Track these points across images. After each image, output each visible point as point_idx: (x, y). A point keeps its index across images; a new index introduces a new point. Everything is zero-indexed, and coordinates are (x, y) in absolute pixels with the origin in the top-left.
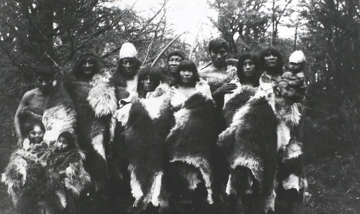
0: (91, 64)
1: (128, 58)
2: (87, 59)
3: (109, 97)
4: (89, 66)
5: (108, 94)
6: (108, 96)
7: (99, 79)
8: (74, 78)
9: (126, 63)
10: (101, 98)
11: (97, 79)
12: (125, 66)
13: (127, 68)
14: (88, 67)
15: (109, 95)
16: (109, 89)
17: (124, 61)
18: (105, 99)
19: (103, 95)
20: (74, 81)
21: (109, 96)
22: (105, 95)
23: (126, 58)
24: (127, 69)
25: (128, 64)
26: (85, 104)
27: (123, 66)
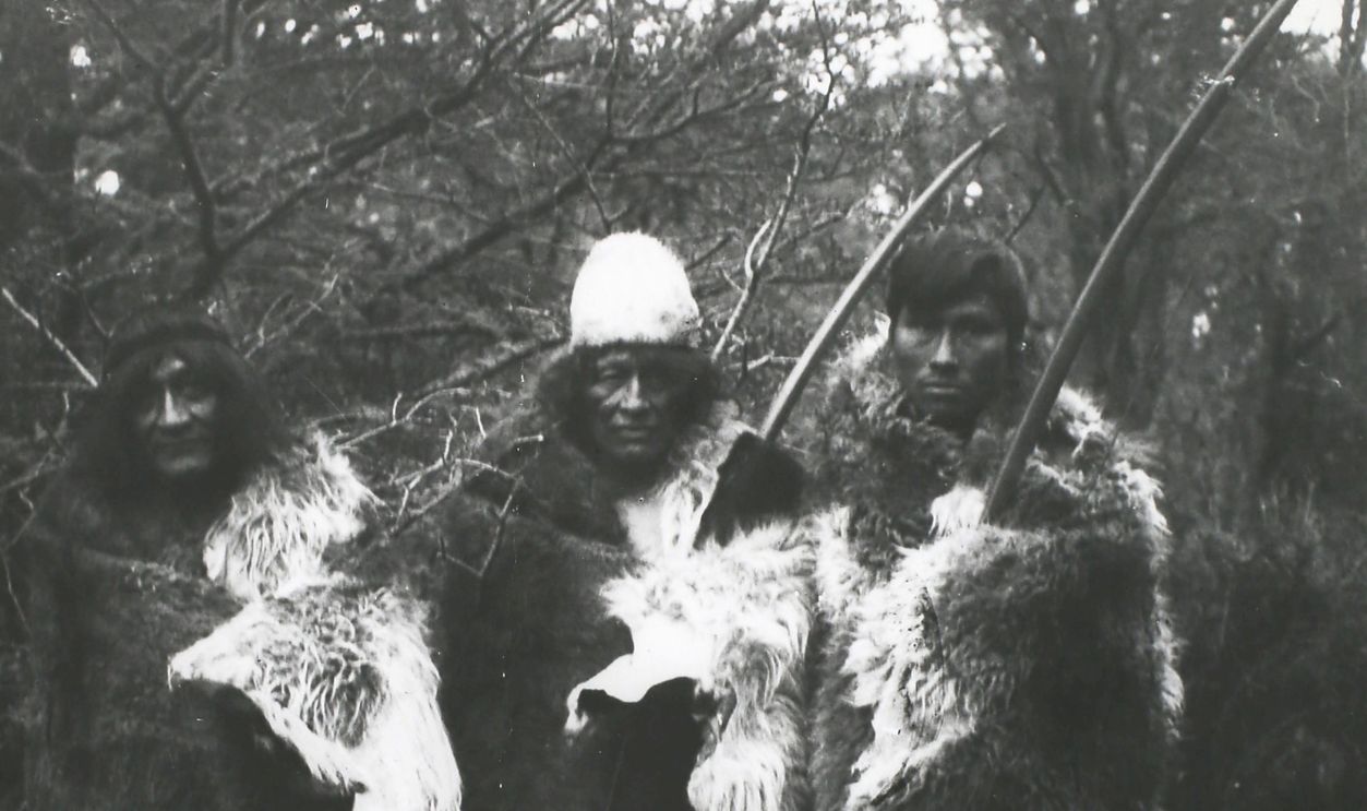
1: (637, 348)
2: (163, 371)
4: (185, 418)
9: (621, 377)
11: (257, 523)
12: (607, 403)
13: (627, 412)
14: (177, 430)
17: (602, 363)
23: (619, 345)
24: (621, 421)
25: (635, 385)
27: (599, 400)
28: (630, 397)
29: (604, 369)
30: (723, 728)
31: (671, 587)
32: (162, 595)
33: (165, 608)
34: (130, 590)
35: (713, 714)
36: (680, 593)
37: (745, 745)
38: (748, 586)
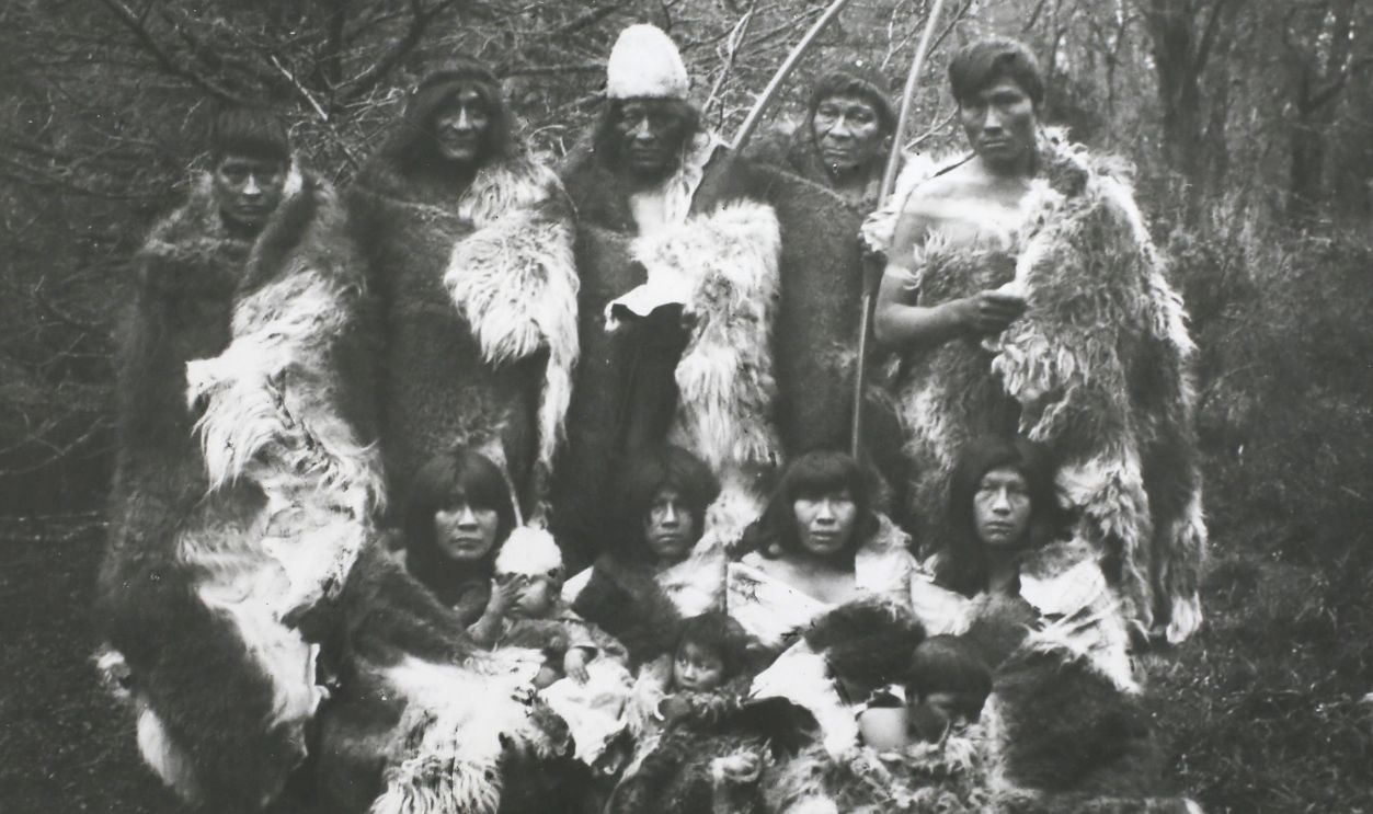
0: (477, 117)
1: (646, 100)
2: (462, 97)
3: (541, 272)
4: (470, 127)
5: (533, 260)
6: (535, 267)
7: (498, 189)
8: (394, 181)
9: (637, 117)
10: (505, 278)
11: (489, 189)
12: (628, 134)
13: (641, 141)
14: (463, 132)
15: (538, 261)
16: (541, 233)
17: (625, 109)
18: (518, 280)
19: (510, 264)
20: (393, 194)
21: (541, 266)
22: (523, 262)
23: (635, 99)
24: (637, 145)
25: (645, 124)
26: (432, 307)
27: (623, 132)
28: (643, 131)
29: (627, 113)
30: (700, 336)
31: (673, 245)
32: (438, 223)
33: (439, 232)
34: (419, 222)
35: (695, 326)
36: (678, 249)
37: (713, 348)
38: (720, 247)
